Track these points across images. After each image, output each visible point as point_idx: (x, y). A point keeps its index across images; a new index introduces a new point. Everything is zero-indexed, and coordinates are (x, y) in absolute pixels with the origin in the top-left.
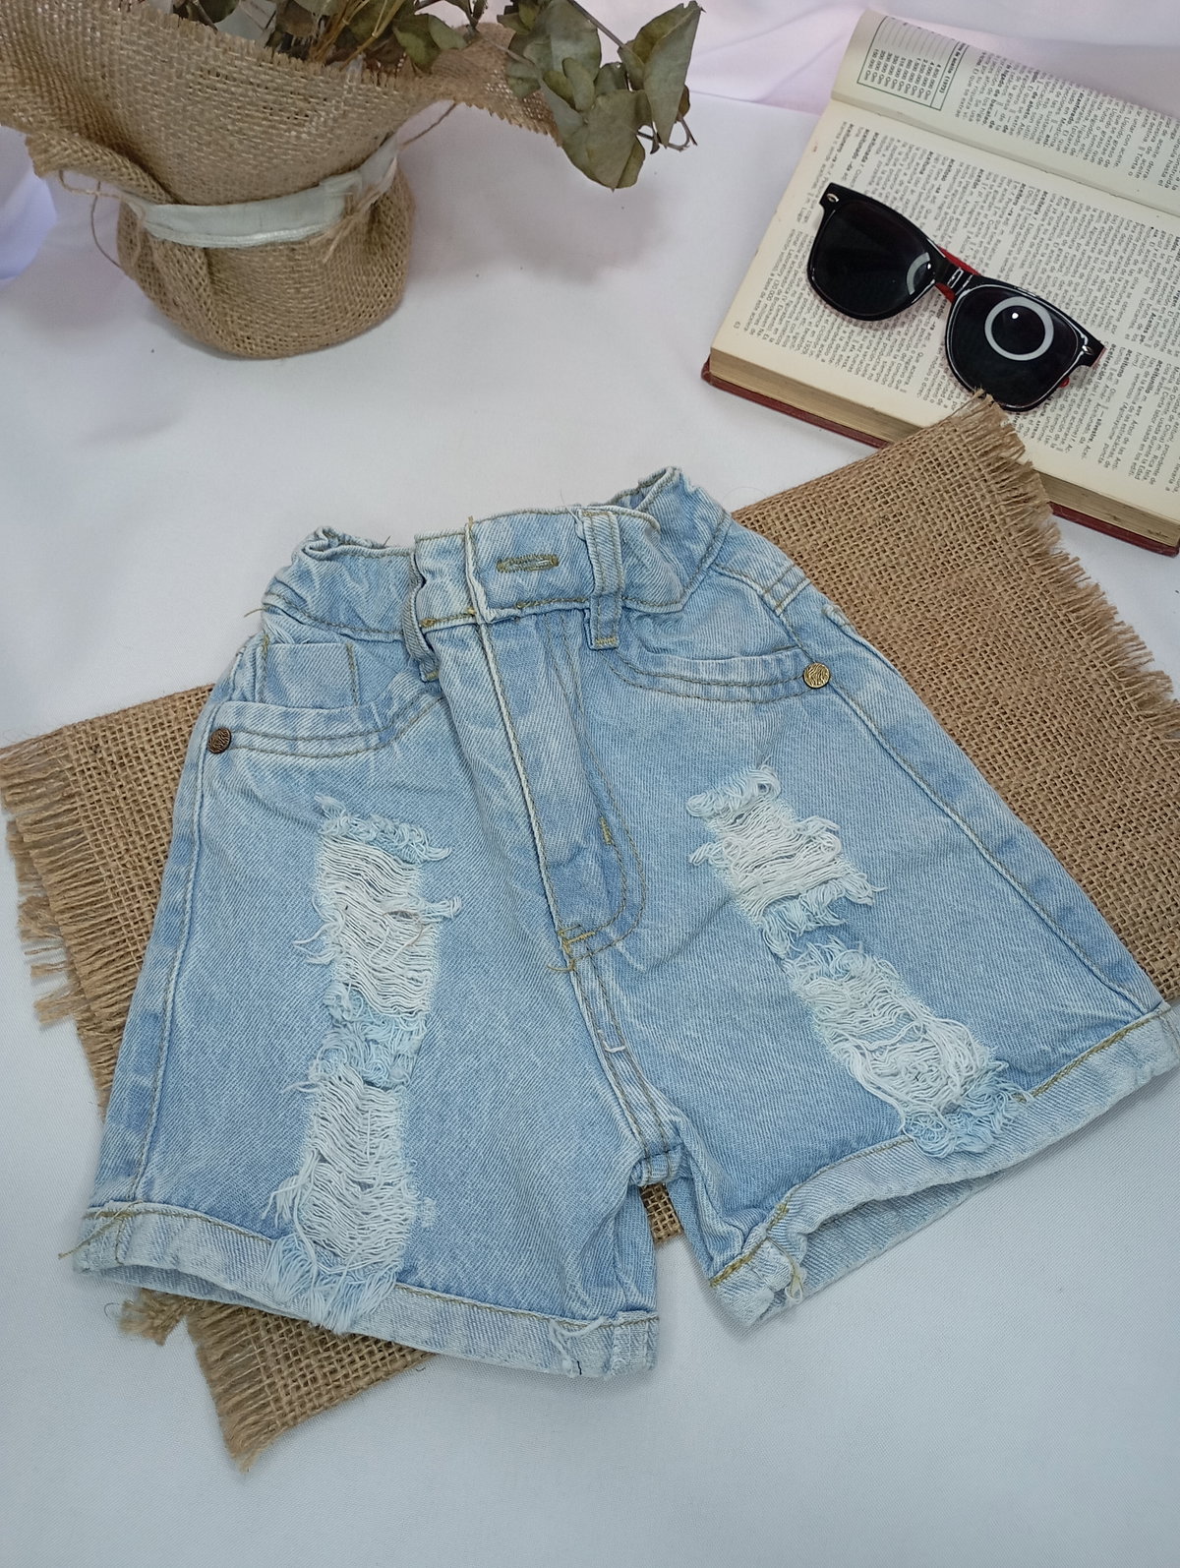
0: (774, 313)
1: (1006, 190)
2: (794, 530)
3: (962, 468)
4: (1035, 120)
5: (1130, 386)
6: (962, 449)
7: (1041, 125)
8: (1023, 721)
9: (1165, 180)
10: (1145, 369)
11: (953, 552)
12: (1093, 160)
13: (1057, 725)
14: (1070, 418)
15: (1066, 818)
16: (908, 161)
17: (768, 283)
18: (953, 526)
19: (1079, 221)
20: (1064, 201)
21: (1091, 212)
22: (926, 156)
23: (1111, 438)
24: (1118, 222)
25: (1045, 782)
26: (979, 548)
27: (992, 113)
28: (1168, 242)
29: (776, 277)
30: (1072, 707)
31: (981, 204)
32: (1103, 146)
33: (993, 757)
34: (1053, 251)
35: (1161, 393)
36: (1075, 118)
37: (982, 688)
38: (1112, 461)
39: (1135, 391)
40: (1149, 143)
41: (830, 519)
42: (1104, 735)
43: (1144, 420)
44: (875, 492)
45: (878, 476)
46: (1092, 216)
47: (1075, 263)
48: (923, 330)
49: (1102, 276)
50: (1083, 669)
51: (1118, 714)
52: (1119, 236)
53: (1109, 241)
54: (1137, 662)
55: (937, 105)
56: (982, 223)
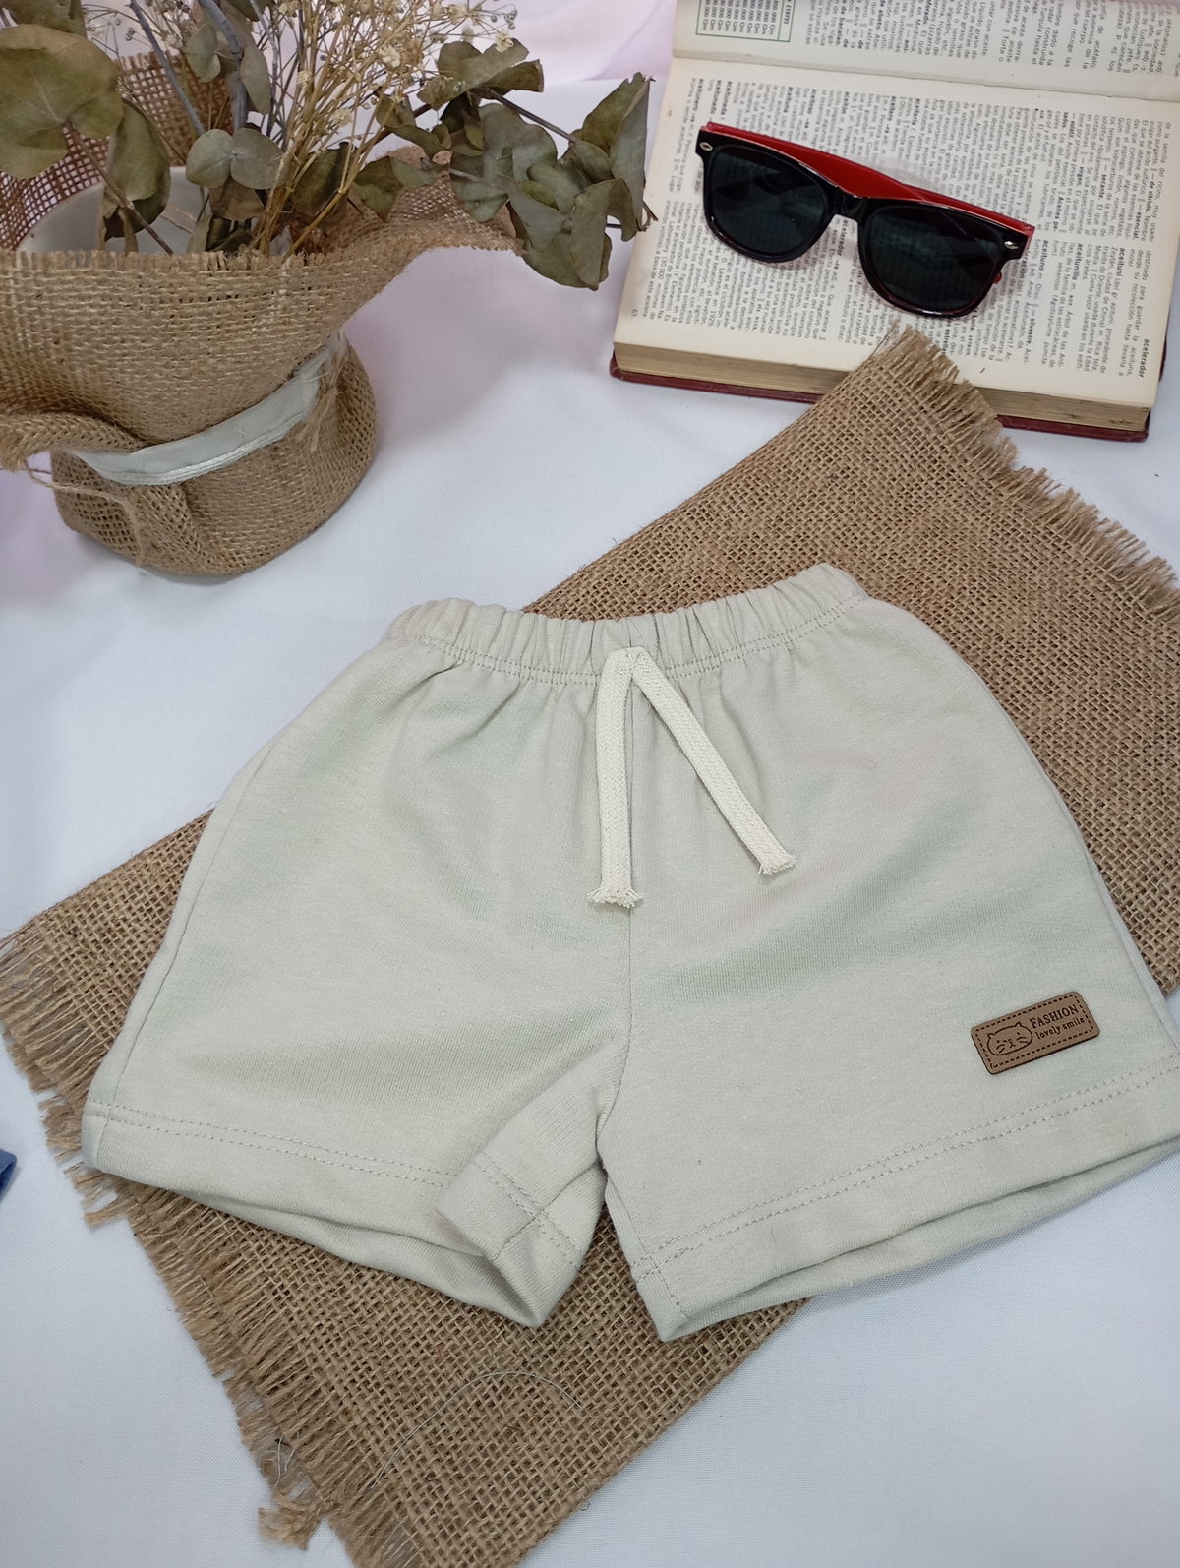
0: (669, 291)
1: (876, 107)
2: (743, 511)
3: (899, 406)
4: (889, 28)
5: (1055, 277)
6: (893, 385)
7: (896, 32)
8: (1033, 651)
9: (1038, 57)
10: (1066, 256)
11: (912, 494)
12: (959, 55)
13: (1069, 647)
14: (1001, 325)
15: (1105, 742)
16: (769, 102)
17: (656, 262)
18: (905, 467)
19: (959, 121)
20: (939, 104)
21: (970, 108)
22: (785, 93)
23: (1049, 335)
24: (1000, 113)
25: (1073, 710)
26: (937, 484)
27: (843, 32)
28: (1057, 120)
29: (662, 254)
30: (1078, 622)
31: (854, 128)
32: (966, 37)
33: (1012, 696)
34: (940, 158)
35: (1089, 276)
36: (930, 16)
37: (981, 627)
38: (1056, 358)
39: (1062, 281)
40: (1012, 23)
41: (777, 492)
42: (1120, 644)
43: (1079, 309)
44: (815, 452)
45: (815, 435)
46: (972, 112)
47: (966, 166)
48: (828, 271)
49: (998, 171)
50: (1079, 580)
51: (1128, 618)
52: (1005, 126)
53: (996, 133)
54: (1131, 558)
55: (784, 37)
56: (861, 148)
